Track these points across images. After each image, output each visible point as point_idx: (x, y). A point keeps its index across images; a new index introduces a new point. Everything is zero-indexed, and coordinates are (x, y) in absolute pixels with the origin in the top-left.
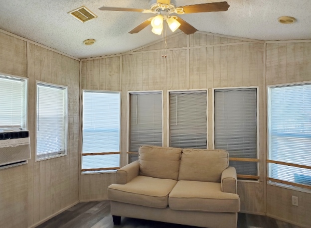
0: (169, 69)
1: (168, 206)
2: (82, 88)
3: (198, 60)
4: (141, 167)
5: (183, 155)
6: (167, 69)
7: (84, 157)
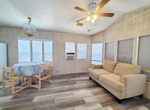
0: (118, 32)
1: (98, 79)
2: (92, 43)
3: (131, 25)
4: (103, 66)
5: (117, 65)
6: (117, 32)
7: (92, 61)
